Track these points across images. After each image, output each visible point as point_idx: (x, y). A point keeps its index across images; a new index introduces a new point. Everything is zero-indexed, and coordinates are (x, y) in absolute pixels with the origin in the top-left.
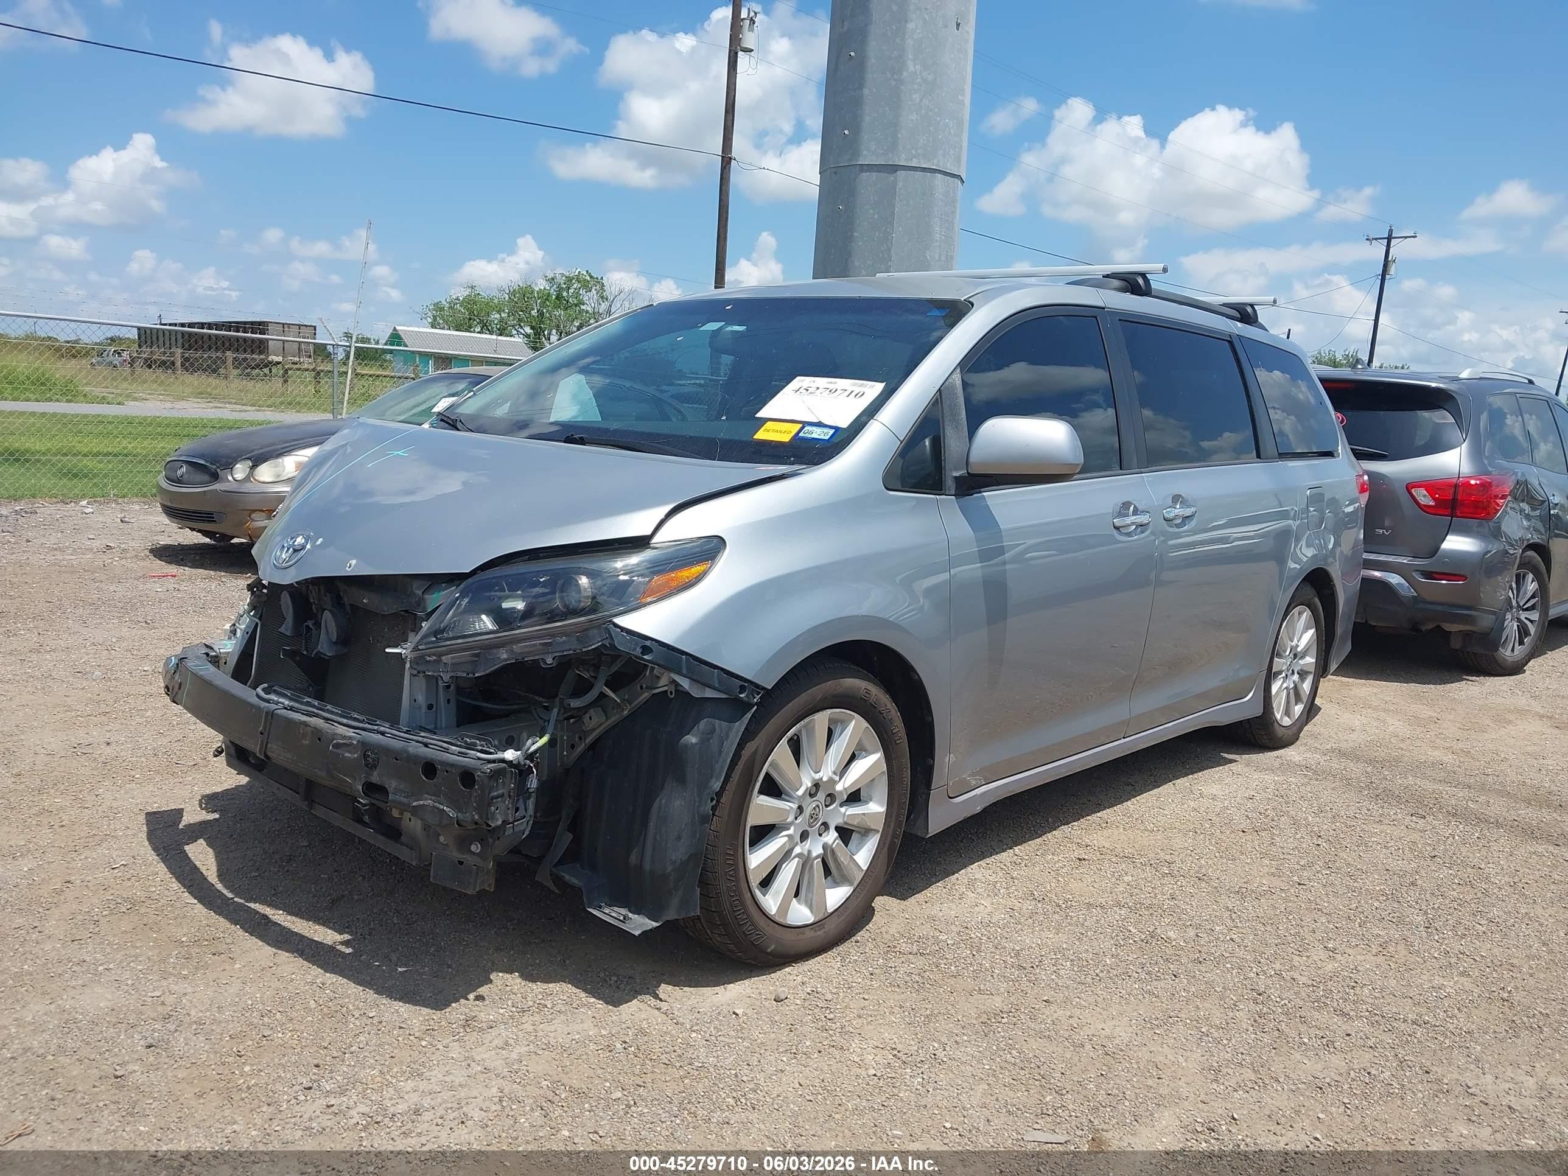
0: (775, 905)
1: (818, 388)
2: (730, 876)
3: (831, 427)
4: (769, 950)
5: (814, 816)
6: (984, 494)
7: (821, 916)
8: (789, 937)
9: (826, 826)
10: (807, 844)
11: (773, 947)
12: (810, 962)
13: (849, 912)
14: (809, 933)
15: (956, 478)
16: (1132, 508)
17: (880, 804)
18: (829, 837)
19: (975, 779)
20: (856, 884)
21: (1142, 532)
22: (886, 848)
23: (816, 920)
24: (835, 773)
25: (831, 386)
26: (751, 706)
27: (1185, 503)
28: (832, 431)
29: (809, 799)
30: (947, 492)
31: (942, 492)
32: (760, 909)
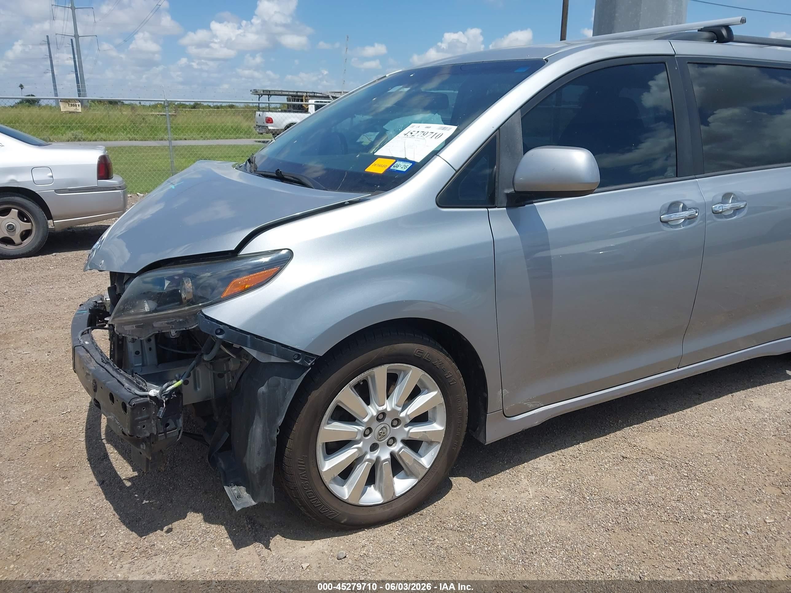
0: (348, 492)
1: (418, 132)
2: (303, 477)
3: (410, 162)
4: (342, 522)
5: (382, 434)
6: (535, 204)
7: (390, 498)
8: (360, 513)
9: (394, 439)
10: (376, 454)
11: (345, 520)
12: (379, 529)
13: (414, 495)
14: (379, 511)
15: (507, 195)
16: (681, 206)
17: (441, 425)
18: (396, 447)
19: (533, 404)
20: (420, 477)
21: (689, 224)
22: (446, 454)
23: (386, 501)
24: (397, 405)
25: (426, 130)
26: (308, 368)
27: (735, 199)
28: (410, 165)
29: (376, 423)
30: (499, 205)
31: (494, 206)
32: (334, 496)
